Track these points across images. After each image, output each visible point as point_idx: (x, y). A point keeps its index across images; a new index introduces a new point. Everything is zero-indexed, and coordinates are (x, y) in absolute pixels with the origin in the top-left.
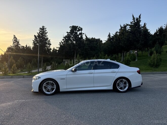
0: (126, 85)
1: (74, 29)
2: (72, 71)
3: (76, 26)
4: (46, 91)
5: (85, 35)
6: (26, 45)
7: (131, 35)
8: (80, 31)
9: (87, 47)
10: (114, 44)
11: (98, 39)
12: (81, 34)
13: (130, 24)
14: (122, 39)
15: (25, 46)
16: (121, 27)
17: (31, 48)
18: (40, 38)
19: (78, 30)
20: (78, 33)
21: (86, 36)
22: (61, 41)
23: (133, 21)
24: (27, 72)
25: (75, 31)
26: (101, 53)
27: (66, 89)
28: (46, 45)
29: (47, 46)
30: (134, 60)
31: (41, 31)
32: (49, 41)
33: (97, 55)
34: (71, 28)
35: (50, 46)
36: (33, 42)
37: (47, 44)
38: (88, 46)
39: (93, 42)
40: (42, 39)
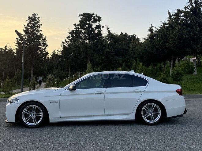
0: (158, 113)
1: (87, 18)
2: (69, 89)
3: (91, 13)
4: (28, 121)
5: (108, 29)
6: (6, 47)
7: (186, 29)
8: (98, 22)
9: (110, 49)
10: (157, 45)
11: (131, 36)
12: (98, 27)
13: (184, 10)
14: (169, 36)
15: (4, 49)
16: (170, 16)
17: (15, 51)
18: (29, 34)
19: (93, 20)
20: (94, 25)
21: (109, 31)
22: (65, 40)
23: (189, 4)
24: (3, 93)
25: (88, 23)
26: (136, 61)
27: (58, 118)
28: (39, 46)
29: (40, 48)
30: (191, 72)
31: (30, 23)
32: (44, 40)
33: (129, 64)
34: (81, 17)
35: (45, 49)
36: (16, 41)
37: (40, 44)
38: (112, 48)
39: (120, 41)
40: (33, 35)
